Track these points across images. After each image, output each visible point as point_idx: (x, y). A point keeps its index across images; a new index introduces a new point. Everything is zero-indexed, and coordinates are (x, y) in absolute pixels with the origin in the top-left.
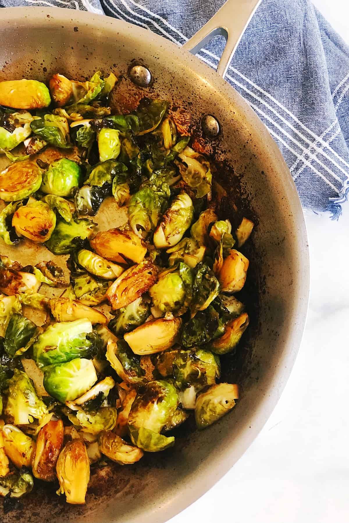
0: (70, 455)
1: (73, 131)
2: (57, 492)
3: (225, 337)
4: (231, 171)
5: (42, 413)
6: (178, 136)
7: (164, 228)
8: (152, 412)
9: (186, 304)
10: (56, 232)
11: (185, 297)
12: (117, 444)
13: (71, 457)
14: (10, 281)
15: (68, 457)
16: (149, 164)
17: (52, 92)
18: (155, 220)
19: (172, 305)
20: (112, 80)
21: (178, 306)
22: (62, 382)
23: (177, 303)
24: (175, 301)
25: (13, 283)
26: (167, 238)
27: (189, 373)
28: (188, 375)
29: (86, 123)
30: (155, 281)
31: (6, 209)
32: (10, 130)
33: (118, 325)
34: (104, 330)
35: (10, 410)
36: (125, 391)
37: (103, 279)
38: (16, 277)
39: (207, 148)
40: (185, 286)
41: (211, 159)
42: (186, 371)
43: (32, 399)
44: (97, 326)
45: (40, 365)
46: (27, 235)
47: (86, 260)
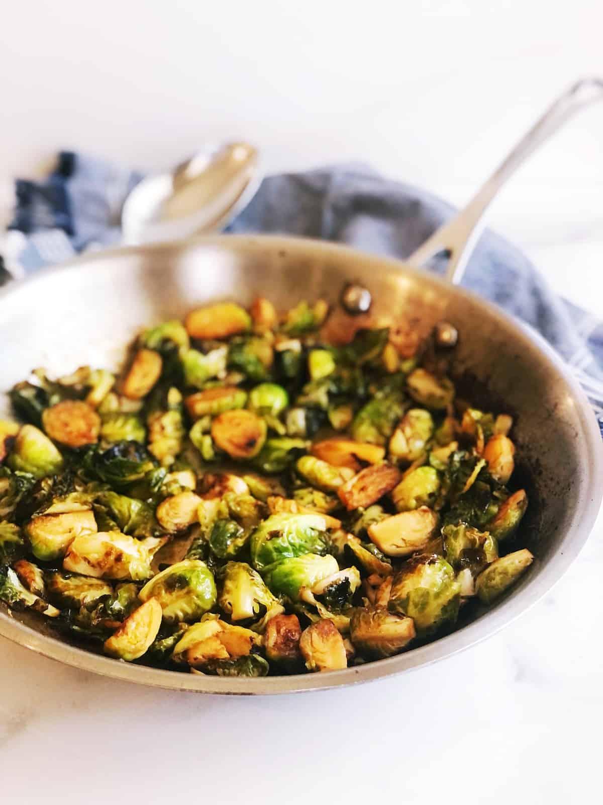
0: (317, 632)
1: (278, 356)
2: (307, 664)
3: (501, 514)
4: (474, 378)
5: (271, 600)
6: (402, 358)
7: (403, 431)
8: (424, 574)
9: (444, 492)
10: (266, 449)
11: (440, 487)
12: (380, 615)
13: (318, 634)
14: (213, 486)
15: (315, 635)
16: (372, 389)
17: (253, 319)
18: (387, 431)
19: (426, 498)
20: (321, 308)
21: (433, 498)
22: (294, 568)
23: (431, 495)
24: (429, 492)
25: (217, 489)
26: (408, 440)
27: (462, 548)
28: (461, 552)
29: (295, 346)
30: (399, 481)
31: (204, 423)
32: (204, 352)
33: (357, 528)
34: (339, 534)
35: (227, 598)
36: (376, 587)
37: (330, 492)
38: (221, 480)
39: (443, 365)
40: (440, 474)
41: (450, 374)
42: (458, 545)
43: (258, 578)
44: (330, 530)
45: (260, 565)
46: (230, 449)
47: (308, 465)
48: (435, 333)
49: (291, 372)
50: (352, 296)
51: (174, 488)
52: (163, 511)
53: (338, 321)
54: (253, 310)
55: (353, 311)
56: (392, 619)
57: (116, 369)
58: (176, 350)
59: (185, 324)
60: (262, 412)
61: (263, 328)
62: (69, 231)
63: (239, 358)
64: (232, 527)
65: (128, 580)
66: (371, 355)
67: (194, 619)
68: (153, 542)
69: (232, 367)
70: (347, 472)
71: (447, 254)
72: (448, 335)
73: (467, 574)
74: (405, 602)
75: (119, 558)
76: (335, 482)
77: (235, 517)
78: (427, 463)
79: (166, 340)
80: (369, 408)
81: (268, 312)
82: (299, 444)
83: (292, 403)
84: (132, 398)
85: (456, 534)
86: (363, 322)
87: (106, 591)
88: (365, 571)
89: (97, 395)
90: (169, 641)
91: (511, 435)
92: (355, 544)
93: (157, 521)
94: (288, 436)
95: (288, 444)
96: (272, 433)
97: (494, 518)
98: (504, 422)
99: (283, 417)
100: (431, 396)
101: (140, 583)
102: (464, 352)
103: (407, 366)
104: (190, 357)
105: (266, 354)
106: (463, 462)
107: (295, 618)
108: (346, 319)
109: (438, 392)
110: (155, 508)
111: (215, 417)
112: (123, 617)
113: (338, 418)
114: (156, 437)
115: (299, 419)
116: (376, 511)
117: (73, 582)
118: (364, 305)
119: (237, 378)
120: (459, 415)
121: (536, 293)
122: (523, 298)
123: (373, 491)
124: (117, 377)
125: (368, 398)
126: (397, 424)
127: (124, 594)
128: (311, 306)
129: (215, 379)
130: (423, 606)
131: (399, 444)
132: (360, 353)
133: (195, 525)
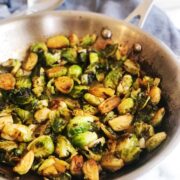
0: (89, 164)
1: (79, 54)
2: (84, 178)
5: (73, 150)
6: (122, 55)
7: (122, 84)
8: (127, 143)
10: (74, 90)
11: (134, 106)
14: (54, 105)
17: (70, 41)
18: (116, 83)
20: (94, 37)
22: (81, 137)
24: (130, 107)
25: (56, 106)
26: (123, 87)
29: (85, 51)
30: (120, 103)
31: (52, 80)
32: (53, 54)
33: (105, 120)
34: (98, 123)
35: (58, 150)
36: (111, 144)
37: (96, 106)
38: (57, 103)
39: (136, 58)
40: (134, 101)
41: (138, 62)
42: (140, 130)
43: (68, 142)
44: (95, 121)
45: (70, 136)
46: (61, 90)
47: (88, 96)
48: (134, 46)
49: (83, 60)
50: (105, 32)
51: (40, 106)
52: (36, 115)
53: (100, 41)
54: (70, 38)
55: (106, 38)
56: (115, 159)
57: (22, 59)
58: (43, 52)
59: (46, 43)
60: (72, 76)
61: (73, 44)
62: (9, 6)
63: (65, 55)
64: (60, 120)
65: (23, 142)
66: (111, 54)
67: (46, 158)
68: (33, 126)
69: (62, 58)
70: (102, 99)
71: (139, 17)
72: (138, 47)
73: (143, 140)
74: (120, 153)
75: (20, 135)
76: (98, 103)
77: (62, 116)
78: (130, 96)
79: (40, 49)
80: (110, 74)
81: (75, 38)
82: (85, 88)
83: (83, 72)
84: (27, 70)
85: (139, 126)
86: (109, 42)
87: (15, 146)
88: (107, 138)
89: (15, 70)
90: (37, 166)
91: (159, 86)
92: (103, 127)
93: (34, 118)
94: (82, 84)
95: (81, 88)
96: (76, 83)
97: (153, 118)
98: (157, 81)
99: (80, 78)
100: (132, 69)
101: (28, 143)
102: (143, 54)
103: (124, 58)
104: (48, 55)
105: (75, 54)
106: (142, 97)
107: (81, 157)
108: (103, 41)
109: (135, 68)
110: (34, 114)
111: (56, 78)
112: (21, 156)
113: (99, 77)
114: (35, 86)
115: (85, 78)
116: (111, 114)
117: (4, 143)
118: (109, 36)
119: (64, 62)
120: (142, 77)
121: (170, 30)
122: (165, 32)
123: (111, 107)
124: (22, 62)
125: (110, 70)
126: (120, 80)
127: (22, 147)
128: (90, 36)
129: (57, 63)
130: (126, 155)
131: (120, 89)
132: (108, 53)
133: (47, 119)
